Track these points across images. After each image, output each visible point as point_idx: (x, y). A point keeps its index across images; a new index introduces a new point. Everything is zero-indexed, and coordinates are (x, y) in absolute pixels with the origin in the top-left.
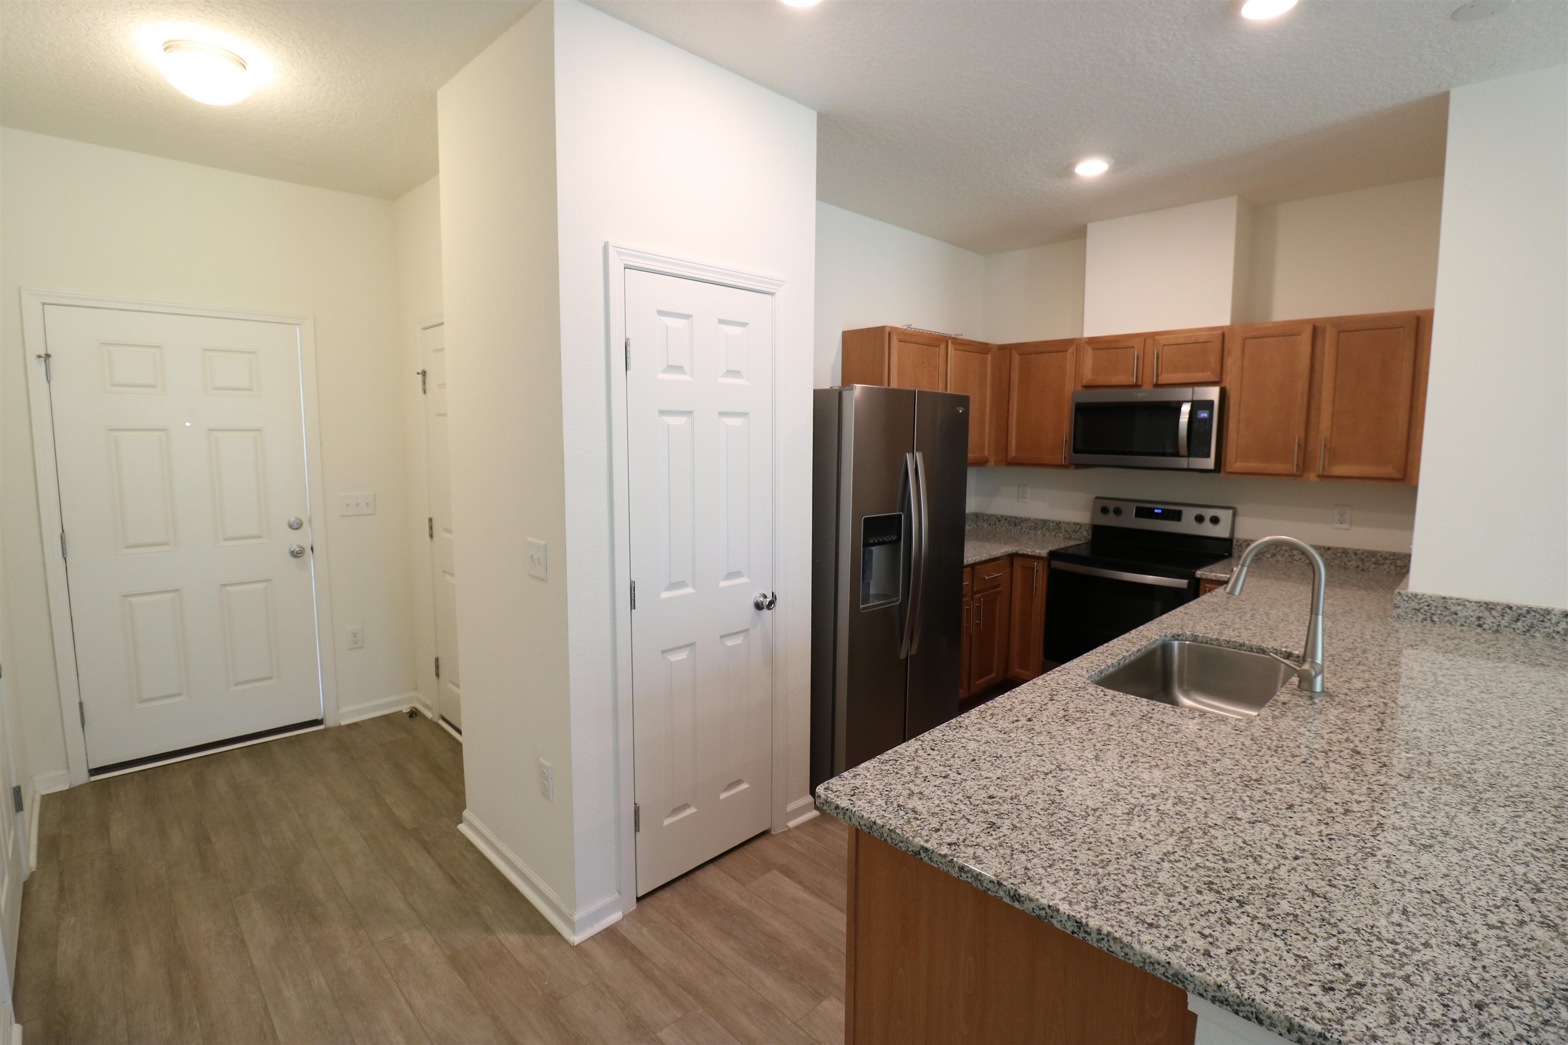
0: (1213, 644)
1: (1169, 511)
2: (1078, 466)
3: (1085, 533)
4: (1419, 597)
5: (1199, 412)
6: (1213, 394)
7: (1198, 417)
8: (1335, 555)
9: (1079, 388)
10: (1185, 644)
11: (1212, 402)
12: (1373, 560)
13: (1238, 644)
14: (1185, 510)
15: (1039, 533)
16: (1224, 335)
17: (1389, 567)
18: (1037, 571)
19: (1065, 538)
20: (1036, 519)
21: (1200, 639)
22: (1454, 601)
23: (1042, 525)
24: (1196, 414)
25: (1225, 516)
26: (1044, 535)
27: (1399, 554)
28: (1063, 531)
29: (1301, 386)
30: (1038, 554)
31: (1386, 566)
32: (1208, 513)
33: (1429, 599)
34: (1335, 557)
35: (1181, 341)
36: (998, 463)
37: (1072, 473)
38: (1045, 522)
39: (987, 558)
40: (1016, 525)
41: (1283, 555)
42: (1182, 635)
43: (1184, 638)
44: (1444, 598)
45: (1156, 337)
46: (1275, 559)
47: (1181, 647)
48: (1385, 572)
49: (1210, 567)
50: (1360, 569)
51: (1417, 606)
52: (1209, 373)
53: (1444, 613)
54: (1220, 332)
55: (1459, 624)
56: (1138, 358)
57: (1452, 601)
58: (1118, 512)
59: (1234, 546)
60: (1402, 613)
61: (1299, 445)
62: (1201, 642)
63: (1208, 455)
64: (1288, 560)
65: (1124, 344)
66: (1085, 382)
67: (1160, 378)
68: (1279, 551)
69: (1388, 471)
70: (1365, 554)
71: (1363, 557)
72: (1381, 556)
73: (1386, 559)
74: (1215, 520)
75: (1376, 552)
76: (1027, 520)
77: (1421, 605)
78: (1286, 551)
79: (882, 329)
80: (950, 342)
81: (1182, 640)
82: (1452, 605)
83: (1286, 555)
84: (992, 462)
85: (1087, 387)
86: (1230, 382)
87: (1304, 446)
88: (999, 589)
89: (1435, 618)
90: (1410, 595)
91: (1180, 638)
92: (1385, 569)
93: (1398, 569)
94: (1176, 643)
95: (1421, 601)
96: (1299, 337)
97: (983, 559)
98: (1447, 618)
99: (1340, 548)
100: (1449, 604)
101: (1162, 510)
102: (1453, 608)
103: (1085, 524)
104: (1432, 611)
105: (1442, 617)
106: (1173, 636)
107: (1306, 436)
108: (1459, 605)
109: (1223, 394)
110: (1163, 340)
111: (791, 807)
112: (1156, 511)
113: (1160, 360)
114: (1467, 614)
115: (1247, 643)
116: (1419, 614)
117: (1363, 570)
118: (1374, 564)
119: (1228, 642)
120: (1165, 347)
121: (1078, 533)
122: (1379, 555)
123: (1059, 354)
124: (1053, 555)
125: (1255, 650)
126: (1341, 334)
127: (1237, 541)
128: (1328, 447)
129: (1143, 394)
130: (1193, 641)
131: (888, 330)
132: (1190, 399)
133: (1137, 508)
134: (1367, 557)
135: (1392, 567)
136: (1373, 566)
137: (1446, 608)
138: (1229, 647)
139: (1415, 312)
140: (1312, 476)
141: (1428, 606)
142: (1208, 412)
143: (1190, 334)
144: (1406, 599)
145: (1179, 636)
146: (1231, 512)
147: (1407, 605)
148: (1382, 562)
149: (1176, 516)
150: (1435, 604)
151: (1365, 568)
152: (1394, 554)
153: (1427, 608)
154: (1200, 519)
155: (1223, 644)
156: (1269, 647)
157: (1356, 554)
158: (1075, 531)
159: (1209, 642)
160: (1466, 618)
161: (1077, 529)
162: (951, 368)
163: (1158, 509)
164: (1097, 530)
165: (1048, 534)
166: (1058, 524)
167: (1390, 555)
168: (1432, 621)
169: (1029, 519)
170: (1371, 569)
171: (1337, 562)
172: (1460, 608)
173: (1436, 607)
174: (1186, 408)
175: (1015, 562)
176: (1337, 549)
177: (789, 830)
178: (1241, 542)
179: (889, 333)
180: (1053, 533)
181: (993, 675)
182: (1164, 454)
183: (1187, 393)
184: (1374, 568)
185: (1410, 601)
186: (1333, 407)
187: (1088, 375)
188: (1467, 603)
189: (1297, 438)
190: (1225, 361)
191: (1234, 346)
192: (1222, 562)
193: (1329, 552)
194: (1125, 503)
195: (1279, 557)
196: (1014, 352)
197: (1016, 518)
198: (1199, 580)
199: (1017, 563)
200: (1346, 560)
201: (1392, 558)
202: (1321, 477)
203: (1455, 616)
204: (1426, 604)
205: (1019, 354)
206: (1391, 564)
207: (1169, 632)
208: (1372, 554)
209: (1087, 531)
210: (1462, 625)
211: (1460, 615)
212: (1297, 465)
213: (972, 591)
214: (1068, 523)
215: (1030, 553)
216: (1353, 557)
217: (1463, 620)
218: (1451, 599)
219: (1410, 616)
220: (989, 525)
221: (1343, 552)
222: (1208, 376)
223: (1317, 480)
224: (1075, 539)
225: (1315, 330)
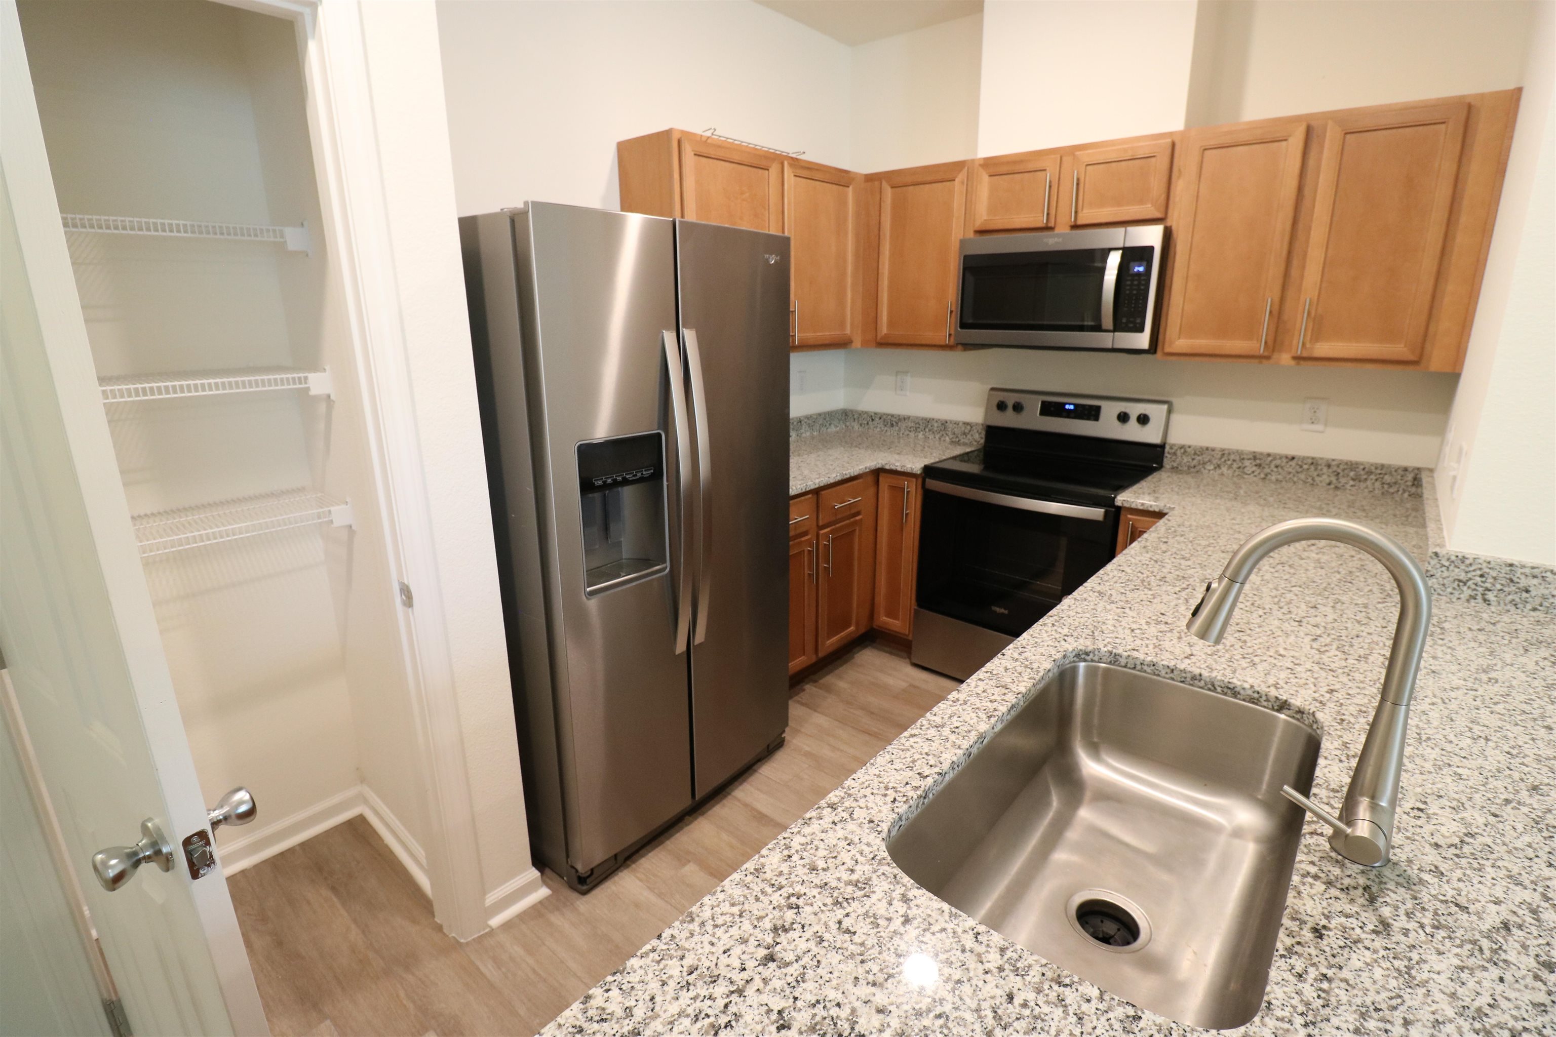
0: (1145, 672)
1: (1083, 406)
2: (967, 346)
3: (977, 436)
4: (1467, 562)
5: (1132, 264)
6: (1151, 236)
7: (1131, 272)
8: (1301, 467)
9: (971, 235)
10: (1098, 667)
11: (1152, 248)
12: (1352, 474)
13: (1189, 675)
14: (1104, 405)
15: (921, 435)
16: (1173, 145)
17: (1373, 484)
18: (908, 492)
19: (952, 442)
20: (917, 418)
21: (1123, 661)
22: (1527, 571)
23: (924, 425)
24: (1128, 269)
25: (1156, 412)
26: (926, 438)
27: (1389, 466)
28: (950, 433)
29: (1282, 221)
30: (909, 470)
31: (1369, 483)
32: (1135, 410)
33: (1485, 565)
34: (1300, 470)
35: (1113, 157)
36: (865, 344)
37: (959, 357)
38: (928, 422)
39: (839, 478)
40: (892, 425)
41: (1230, 467)
42: (1093, 652)
43: (1096, 658)
44: (1511, 565)
45: (1077, 153)
46: (1219, 471)
47: (1092, 673)
48: (1366, 490)
49: (1136, 487)
50: (1332, 486)
51: (1463, 576)
52: (1150, 206)
53: (1506, 589)
54: (1169, 140)
55: (1529, 606)
56: (1050, 187)
57: (1523, 571)
58: (1018, 408)
59: (1166, 454)
60: (1436, 586)
61: (1271, 312)
62: (1125, 666)
63: (1141, 329)
64: (1237, 473)
65: (1031, 166)
66: (978, 224)
67: (1080, 215)
68: (1225, 461)
69: (1398, 350)
70: (1342, 467)
71: (1339, 471)
72: (1364, 469)
73: (1370, 473)
74: (1143, 420)
75: (1357, 463)
76: (906, 419)
77: (1469, 575)
78: (1234, 461)
79: (666, 134)
80: (786, 163)
81: (1092, 661)
82: (1523, 577)
83: (1235, 466)
84: (857, 343)
85: (981, 232)
86: (1178, 220)
87: (1278, 316)
88: (858, 518)
89: (1490, 596)
90: (1453, 558)
91: (1088, 658)
92: (1367, 487)
93: (1386, 486)
94: (1082, 665)
95: (1471, 569)
96: (1284, 143)
97: (832, 481)
98: (1510, 598)
99: (1308, 458)
100: (1518, 575)
101: (1075, 405)
102: (1524, 582)
103: (977, 424)
104: (1488, 585)
105: (1502, 595)
106: (1078, 655)
107: (1282, 299)
108: (1535, 577)
109: (1168, 236)
110: (1086, 157)
111: (491, 898)
112: (1067, 407)
113: (1081, 185)
114: (1546, 592)
115: (1205, 674)
116: (1465, 588)
117: (1337, 488)
118: (1353, 480)
119: (1172, 671)
120: (1089, 167)
121: (969, 436)
122: (1362, 467)
123: (944, 184)
124: (929, 471)
125: (1219, 689)
126: (1348, 136)
127: (1171, 448)
128: (1313, 314)
129: (1056, 239)
130: (1110, 663)
131: (675, 137)
132: (1121, 245)
133: (1043, 403)
134: (1344, 470)
135: (1378, 484)
136: (1352, 483)
137: (1512, 581)
138: (1173, 679)
139: (1463, 97)
140: (1285, 358)
141: (1482, 576)
142: (1145, 263)
143: (1125, 146)
144: (1447, 564)
145: (1087, 654)
146: (1165, 407)
147: (1446, 574)
148: (1365, 477)
149: (1093, 413)
150: (1494, 574)
151: (1339, 485)
152: (1383, 466)
153: (1478, 579)
154: (1123, 418)
155: (1163, 673)
156: (1247, 686)
157: (1329, 466)
158: (964, 434)
159: (1139, 667)
160: (1544, 598)
161: (967, 431)
162: (789, 203)
163: (1070, 404)
164: (992, 432)
165: (931, 437)
166: (944, 424)
167: (1376, 468)
168: (1485, 600)
169: (909, 418)
170: (1348, 487)
171: (1302, 476)
172: (1535, 581)
173: (1495, 578)
174: (1114, 260)
175: (881, 479)
176: (1304, 458)
177: (492, 932)
178: (1175, 448)
179: (679, 142)
180: (937, 436)
181: (852, 628)
182: (1081, 328)
183: (1118, 237)
184: (1352, 486)
185: (1451, 568)
186: (1326, 254)
187: (982, 216)
188: (1548, 574)
189: (1269, 300)
190: (1173, 187)
191: (1187, 163)
192: (1150, 478)
193: (1293, 463)
194: (1028, 396)
195: (1224, 469)
196: (885, 185)
197: (892, 416)
198: (1119, 509)
199: (884, 482)
200: (1316, 474)
201: (1379, 471)
202: (1298, 359)
203: (1524, 595)
204: (1479, 573)
205: (892, 187)
206: (1376, 480)
207: (1071, 646)
208: (1352, 466)
209: (980, 434)
210: (1534, 609)
211: (1533, 593)
212: (1266, 343)
213: (818, 526)
214: (957, 423)
215: (899, 469)
216: (1325, 470)
217: (1538, 601)
218: (1523, 567)
219: (1449, 590)
220: (861, 425)
221: (1312, 463)
222: (1149, 210)
223: (1293, 363)
224: (965, 444)
225: (1309, 131)
